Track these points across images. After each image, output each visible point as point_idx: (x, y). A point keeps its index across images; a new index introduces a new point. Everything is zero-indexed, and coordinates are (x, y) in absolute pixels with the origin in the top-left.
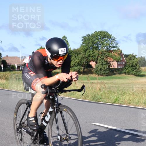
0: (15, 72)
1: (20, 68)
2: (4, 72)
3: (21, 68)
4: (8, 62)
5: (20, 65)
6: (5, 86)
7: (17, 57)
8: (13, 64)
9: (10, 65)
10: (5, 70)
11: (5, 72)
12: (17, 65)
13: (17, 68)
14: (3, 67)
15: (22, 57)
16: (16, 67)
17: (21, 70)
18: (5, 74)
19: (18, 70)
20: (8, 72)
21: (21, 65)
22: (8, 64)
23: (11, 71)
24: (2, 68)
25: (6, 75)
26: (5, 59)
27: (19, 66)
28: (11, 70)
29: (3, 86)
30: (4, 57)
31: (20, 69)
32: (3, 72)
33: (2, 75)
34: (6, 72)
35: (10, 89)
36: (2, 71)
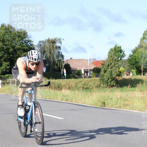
0: (81, 79)
2: (67, 80)
3: (89, 74)
4: (73, 66)
5: (88, 70)
6: (69, 98)
7: (83, 60)
8: (78, 69)
9: (75, 71)
10: (68, 77)
11: (68, 80)
12: (84, 70)
13: (84, 74)
14: (67, 73)
16: (83, 72)
17: (90, 76)
18: (68, 82)
20: (73, 80)
21: (90, 70)
22: (72, 70)
23: (76, 78)
24: (65, 75)
25: (69, 84)
26: (69, 63)
28: (76, 77)
29: (66, 98)
30: (67, 60)
32: (66, 80)
33: (65, 83)
34: (70, 79)
35: (76, 102)
36: (65, 78)
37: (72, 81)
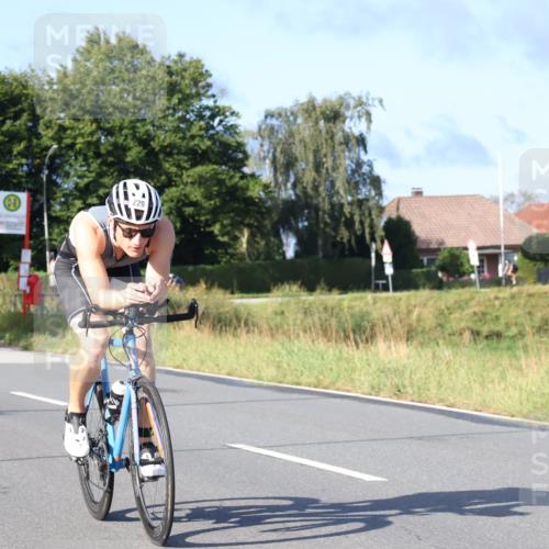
0: (465, 293)
1: (500, 267)
2: (398, 294)
4: (423, 229)
5: (498, 247)
6: (407, 383)
7: (476, 199)
8: (451, 242)
9: (438, 250)
10: (403, 282)
11: (403, 295)
12: (479, 248)
13: (480, 268)
14: (395, 263)
15: (506, 200)
16: (475, 261)
18: (403, 305)
19: (484, 283)
20: (424, 294)
21: (506, 247)
22: (421, 246)
23: (439, 285)
24: (389, 270)
26: (406, 215)
27: (490, 258)
28: (441, 281)
30: (399, 200)
32: (391, 294)
33: (388, 310)
34: (412, 293)
35: (441, 401)
36: (386, 288)
37: (422, 303)
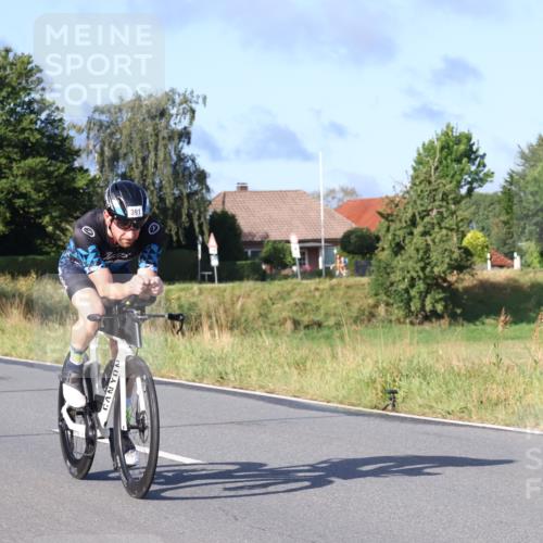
0: (287, 285)
1: (321, 260)
2: (223, 285)
3: (325, 262)
4: (250, 223)
5: (319, 241)
6: (229, 370)
7: (299, 194)
8: (275, 236)
9: (260, 244)
10: (228, 274)
11: (228, 286)
12: (300, 242)
13: (302, 260)
14: (220, 255)
15: (327, 195)
16: (296, 253)
17: (327, 269)
18: (227, 295)
19: (305, 275)
20: (248, 285)
21: (327, 241)
22: (243, 239)
23: (263, 277)
24: (215, 262)
25: (233, 304)
26: (231, 209)
27: (310, 251)
28: (264, 272)
29: (220, 367)
30: (225, 195)
31: (321, 266)
32: (216, 285)
33: (212, 301)
34: (236, 284)
35: (261, 387)
36: (211, 280)
37: (246, 294)
